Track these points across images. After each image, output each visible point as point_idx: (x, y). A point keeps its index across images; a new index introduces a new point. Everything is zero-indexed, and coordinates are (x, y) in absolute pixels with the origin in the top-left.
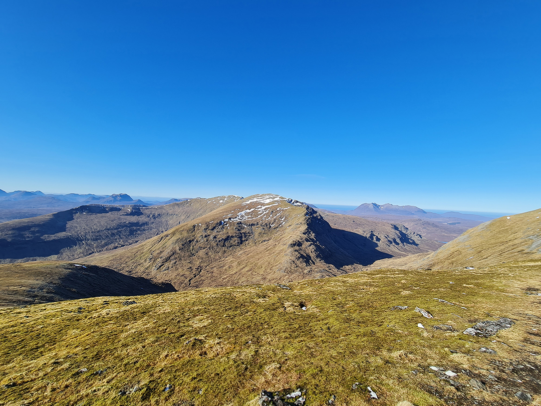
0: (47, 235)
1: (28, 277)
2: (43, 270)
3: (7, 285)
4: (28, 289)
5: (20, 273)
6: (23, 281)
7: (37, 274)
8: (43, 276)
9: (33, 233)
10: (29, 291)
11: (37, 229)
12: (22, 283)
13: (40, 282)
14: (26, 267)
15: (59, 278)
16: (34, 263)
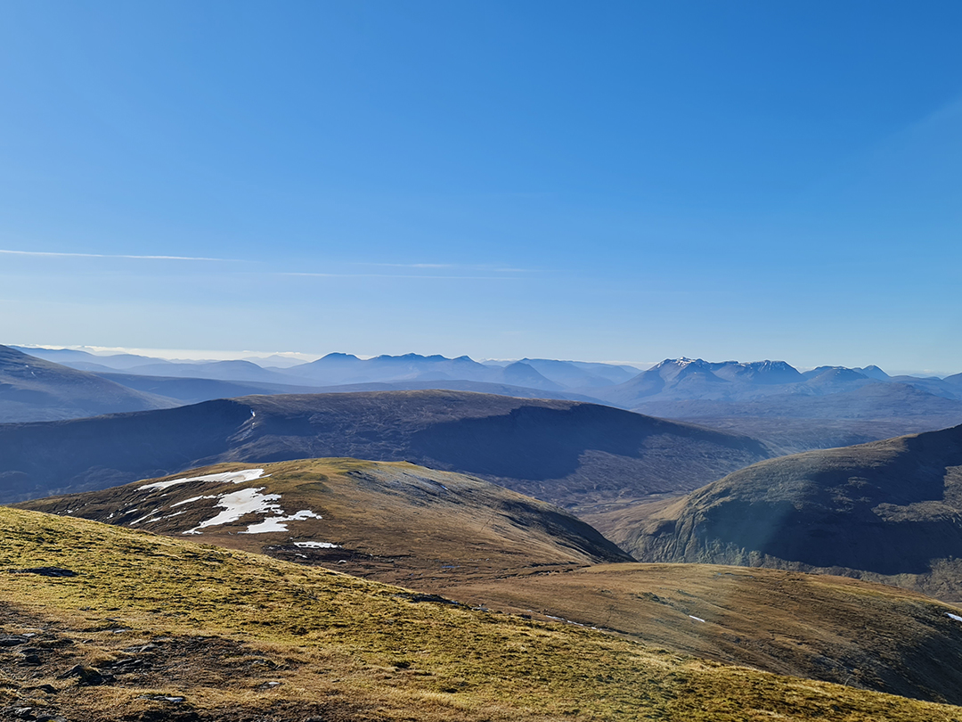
0: (887, 505)
1: (819, 618)
2: (857, 608)
3: (770, 627)
4: (815, 653)
5: (803, 603)
6: (806, 627)
7: (840, 614)
8: (854, 627)
9: (853, 492)
10: (819, 661)
11: (863, 483)
12: (802, 630)
13: (845, 642)
14: (815, 588)
15: (900, 647)
16: (837, 583)
